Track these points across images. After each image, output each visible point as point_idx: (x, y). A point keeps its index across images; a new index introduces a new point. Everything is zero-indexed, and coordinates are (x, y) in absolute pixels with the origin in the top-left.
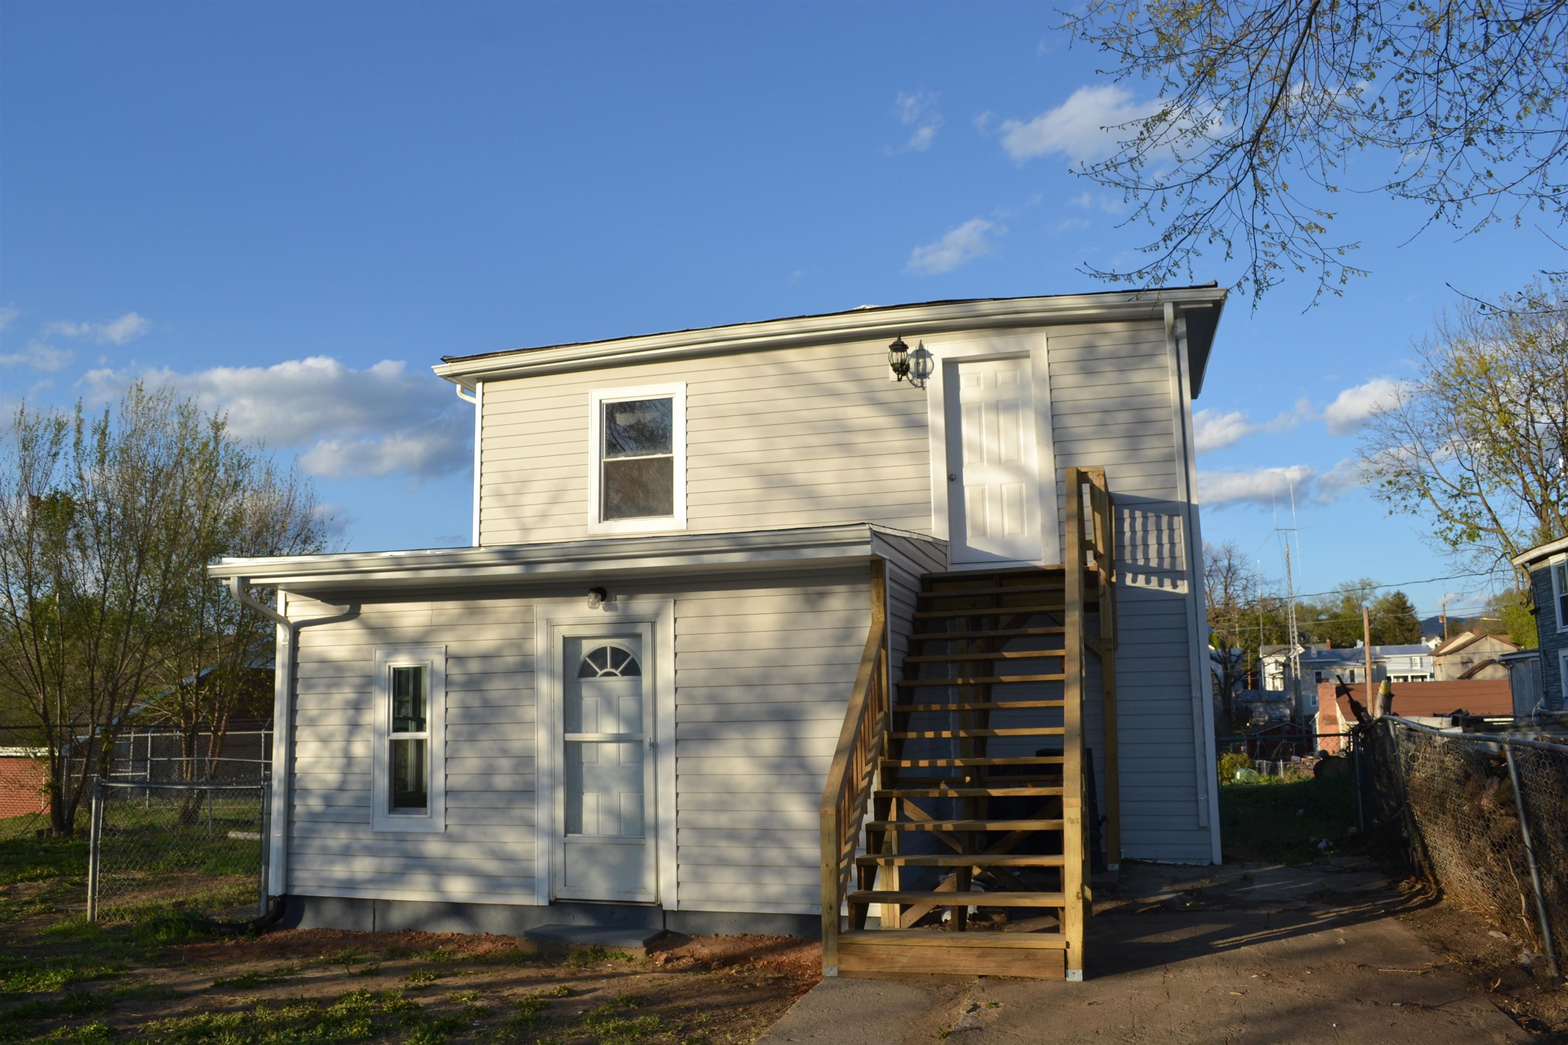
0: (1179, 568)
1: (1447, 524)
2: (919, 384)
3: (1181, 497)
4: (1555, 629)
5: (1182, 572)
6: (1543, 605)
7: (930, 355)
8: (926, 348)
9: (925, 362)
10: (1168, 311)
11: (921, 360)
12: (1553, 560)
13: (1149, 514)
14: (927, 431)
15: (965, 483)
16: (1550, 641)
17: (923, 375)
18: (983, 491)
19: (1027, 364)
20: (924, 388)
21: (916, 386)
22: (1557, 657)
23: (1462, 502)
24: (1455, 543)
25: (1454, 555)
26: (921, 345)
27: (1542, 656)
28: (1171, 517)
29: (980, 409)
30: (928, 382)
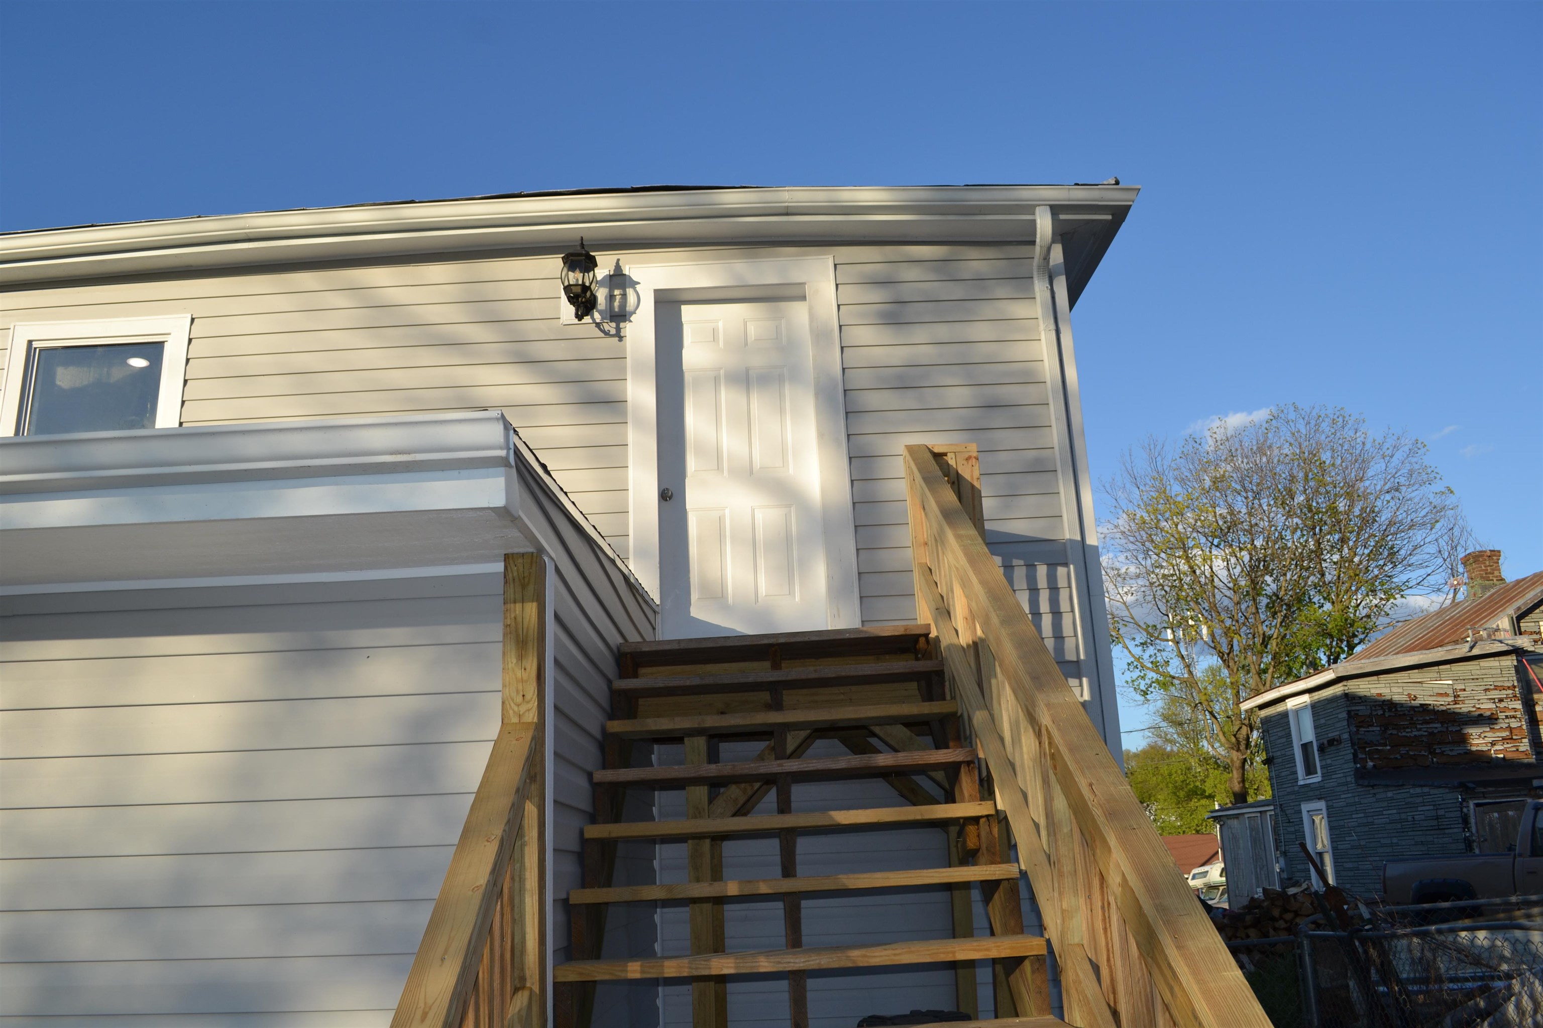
0: (1070, 656)
1: (1136, 673)
2: (613, 331)
3: (1068, 532)
4: (1297, 780)
5: (1078, 662)
6: (1279, 753)
7: (634, 284)
8: (626, 271)
9: (624, 295)
10: (1044, 224)
11: (617, 292)
12: (1291, 704)
13: (1015, 562)
14: (624, 413)
15: (688, 506)
16: (1289, 794)
17: (620, 316)
18: (721, 520)
19: (799, 312)
20: (621, 338)
21: (607, 334)
22: (1300, 812)
23: (1151, 650)
24: (1145, 693)
25: (1146, 706)
26: (618, 267)
27: (1278, 810)
28: (1052, 567)
29: (716, 380)
30: (628, 329)
